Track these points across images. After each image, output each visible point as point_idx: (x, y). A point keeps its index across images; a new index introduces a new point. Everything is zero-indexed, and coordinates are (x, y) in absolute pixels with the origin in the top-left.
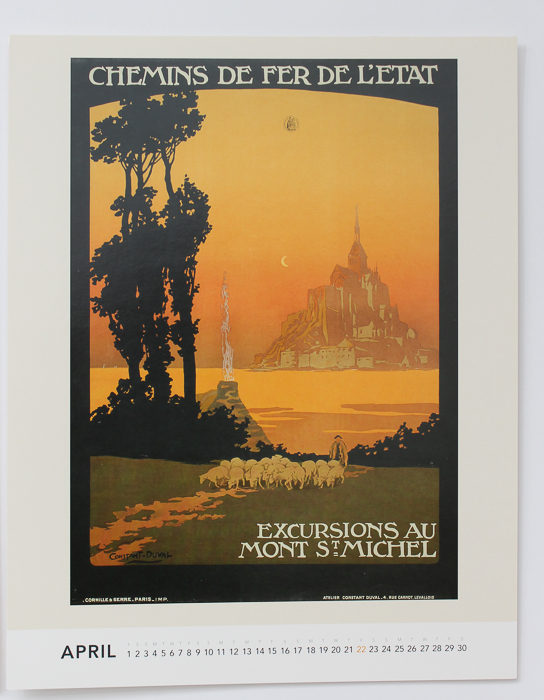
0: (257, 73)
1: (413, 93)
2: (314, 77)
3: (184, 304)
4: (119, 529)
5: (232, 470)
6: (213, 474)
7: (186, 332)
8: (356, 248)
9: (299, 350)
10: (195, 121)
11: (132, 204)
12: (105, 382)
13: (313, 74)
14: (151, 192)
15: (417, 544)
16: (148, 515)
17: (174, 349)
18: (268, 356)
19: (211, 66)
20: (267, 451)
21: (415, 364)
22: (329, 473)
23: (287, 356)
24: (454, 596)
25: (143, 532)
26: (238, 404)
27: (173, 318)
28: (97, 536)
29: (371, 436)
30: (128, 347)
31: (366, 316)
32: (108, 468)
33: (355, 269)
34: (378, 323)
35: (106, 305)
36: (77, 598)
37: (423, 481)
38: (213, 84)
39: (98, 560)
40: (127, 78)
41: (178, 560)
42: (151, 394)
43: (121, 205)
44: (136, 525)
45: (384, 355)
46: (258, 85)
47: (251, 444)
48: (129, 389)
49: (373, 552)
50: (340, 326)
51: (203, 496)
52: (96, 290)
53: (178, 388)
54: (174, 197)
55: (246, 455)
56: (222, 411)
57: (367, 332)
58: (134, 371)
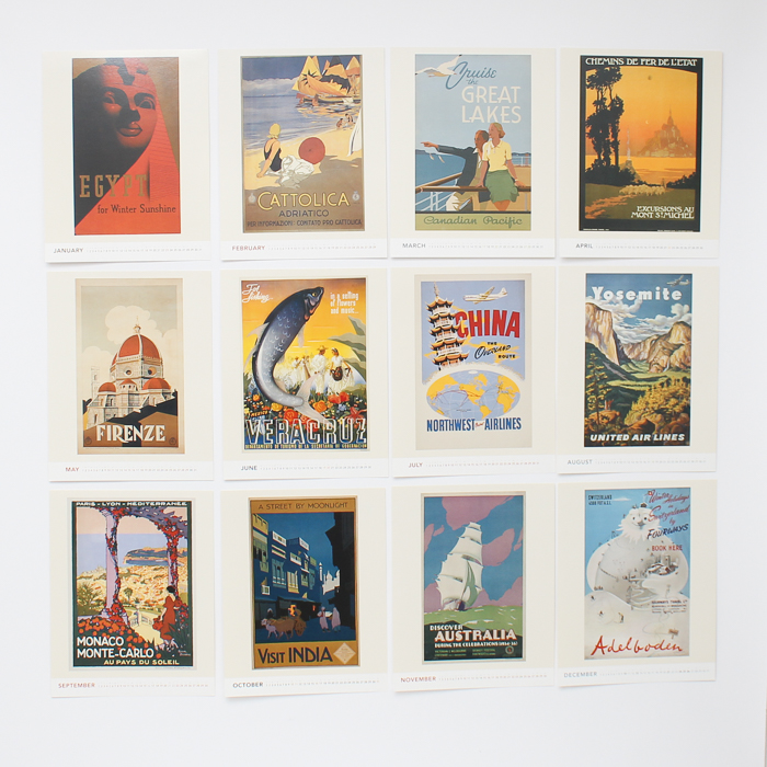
0: (639, 61)
1: (689, 69)
2: (657, 63)
3: (615, 135)
4: (594, 207)
5: (629, 189)
6: (623, 190)
7: (616, 144)
8: (670, 118)
9: (652, 151)
10: (619, 76)
11: (598, 103)
12: (590, 160)
13: (656, 61)
14: (605, 99)
15: (688, 214)
16: (603, 203)
17: (612, 150)
18: (642, 153)
19: (625, 58)
20: (641, 183)
21: (688, 156)
22: (660, 190)
23: (647, 153)
24: (699, 231)
25: (602, 208)
26: (632, 168)
27: (612, 140)
28: (587, 209)
29: (674, 179)
30: (598, 149)
31: (673, 140)
32: (591, 187)
33: (669, 125)
34: (677, 143)
35: (590, 135)
36: (581, 229)
37: (690, 193)
38: (625, 64)
39: (587, 217)
40: (598, 62)
41: (613, 218)
42: (605, 164)
43: (596, 103)
44: (599, 206)
45: (678, 153)
46: (639, 65)
47: (636, 181)
48: (598, 161)
49: (674, 216)
50: (664, 143)
51: (621, 197)
52: (588, 130)
53: (613, 163)
54: (613, 101)
55: (634, 184)
56: (627, 170)
57: (673, 145)
58: (599, 157)
